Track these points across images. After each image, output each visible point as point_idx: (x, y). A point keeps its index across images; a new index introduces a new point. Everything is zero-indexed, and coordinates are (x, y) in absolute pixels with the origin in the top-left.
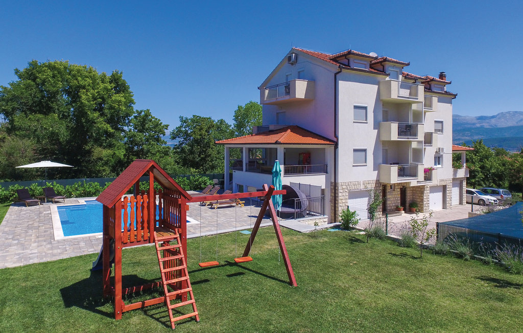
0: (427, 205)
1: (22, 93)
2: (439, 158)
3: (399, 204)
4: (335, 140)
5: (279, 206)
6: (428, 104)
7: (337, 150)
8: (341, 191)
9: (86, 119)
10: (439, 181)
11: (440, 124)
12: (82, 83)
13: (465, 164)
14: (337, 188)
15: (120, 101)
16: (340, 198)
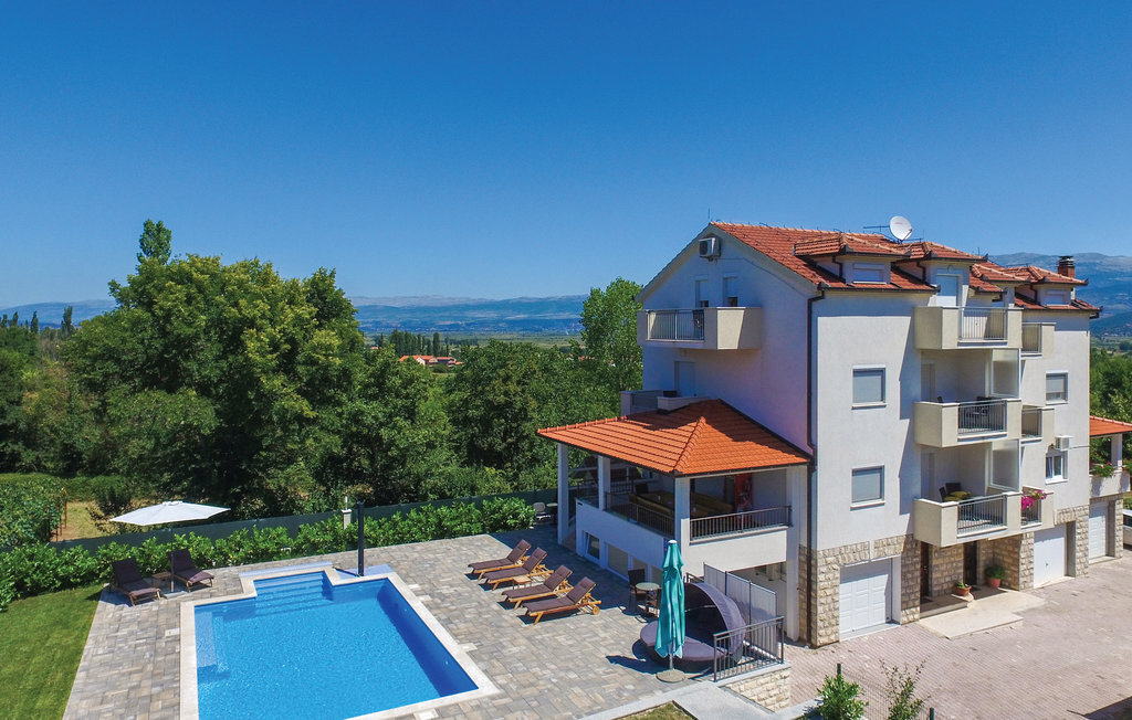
0: (1027, 573)
1: (124, 341)
2: (1057, 459)
3: (961, 577)
4: (810, 451)
5: (677, 646)
6: (1032, 345)
7: (814, 474)
8: (824, 569)
9: (258, 391)
10: (1056, 512)
11: (1061, 381)
12: (248, 313)
13: (1120, 463)
14: (813, 562)
15: (329, 347)
16: (820, 585)
